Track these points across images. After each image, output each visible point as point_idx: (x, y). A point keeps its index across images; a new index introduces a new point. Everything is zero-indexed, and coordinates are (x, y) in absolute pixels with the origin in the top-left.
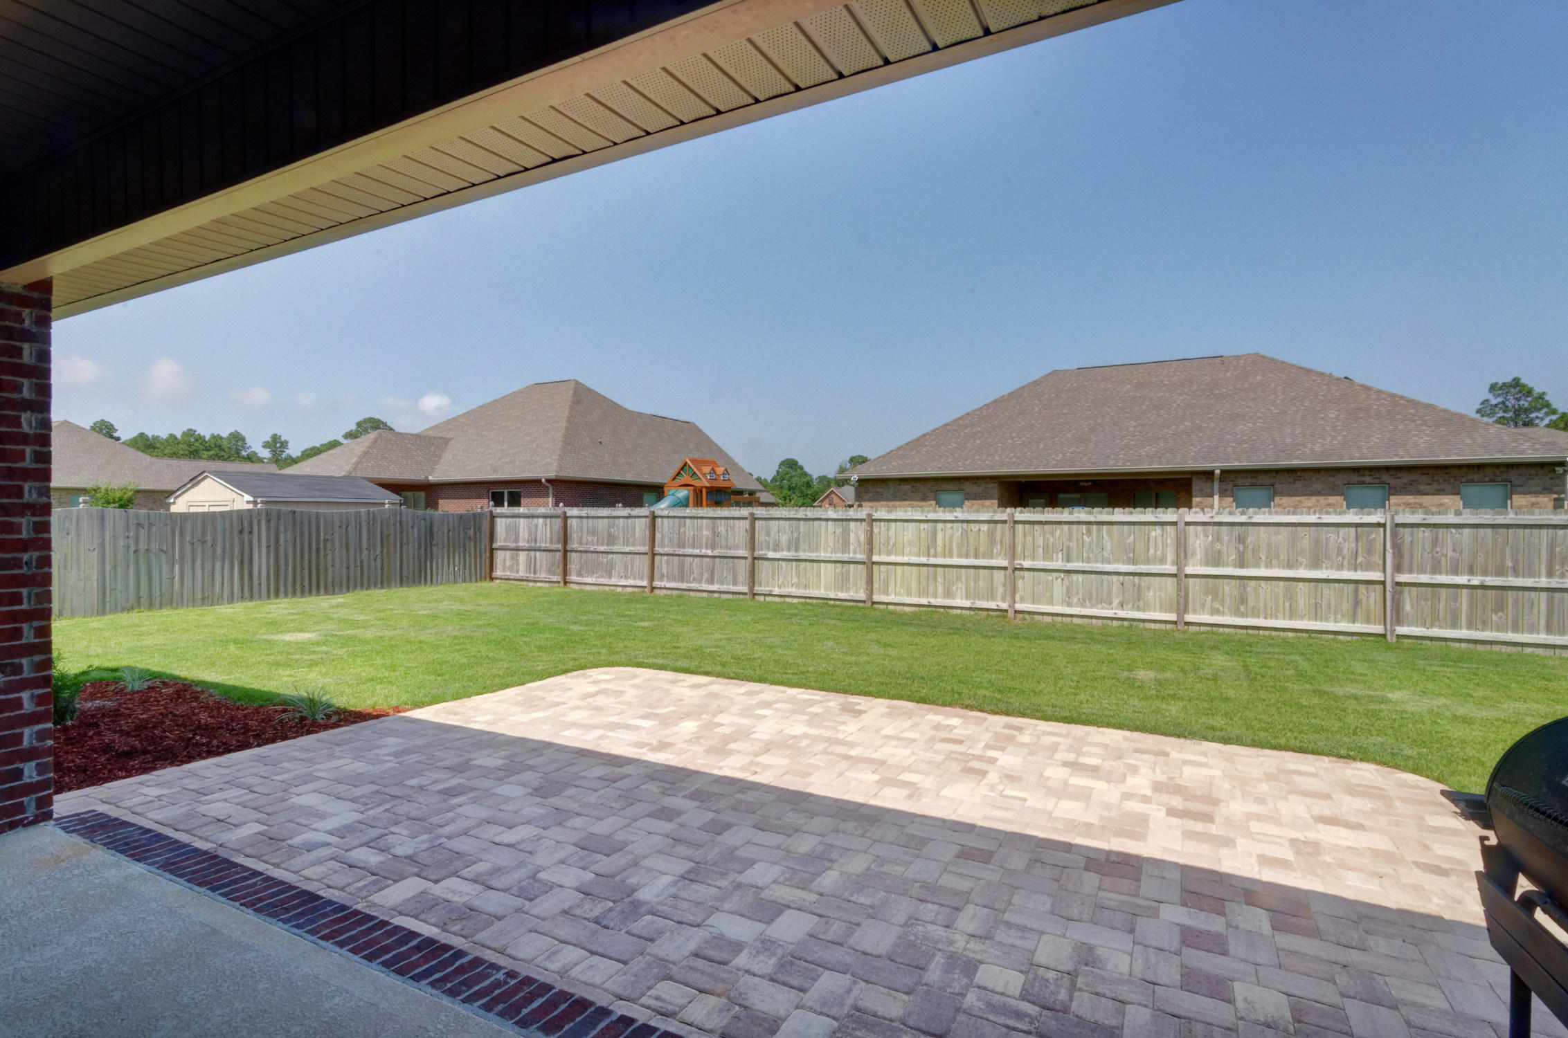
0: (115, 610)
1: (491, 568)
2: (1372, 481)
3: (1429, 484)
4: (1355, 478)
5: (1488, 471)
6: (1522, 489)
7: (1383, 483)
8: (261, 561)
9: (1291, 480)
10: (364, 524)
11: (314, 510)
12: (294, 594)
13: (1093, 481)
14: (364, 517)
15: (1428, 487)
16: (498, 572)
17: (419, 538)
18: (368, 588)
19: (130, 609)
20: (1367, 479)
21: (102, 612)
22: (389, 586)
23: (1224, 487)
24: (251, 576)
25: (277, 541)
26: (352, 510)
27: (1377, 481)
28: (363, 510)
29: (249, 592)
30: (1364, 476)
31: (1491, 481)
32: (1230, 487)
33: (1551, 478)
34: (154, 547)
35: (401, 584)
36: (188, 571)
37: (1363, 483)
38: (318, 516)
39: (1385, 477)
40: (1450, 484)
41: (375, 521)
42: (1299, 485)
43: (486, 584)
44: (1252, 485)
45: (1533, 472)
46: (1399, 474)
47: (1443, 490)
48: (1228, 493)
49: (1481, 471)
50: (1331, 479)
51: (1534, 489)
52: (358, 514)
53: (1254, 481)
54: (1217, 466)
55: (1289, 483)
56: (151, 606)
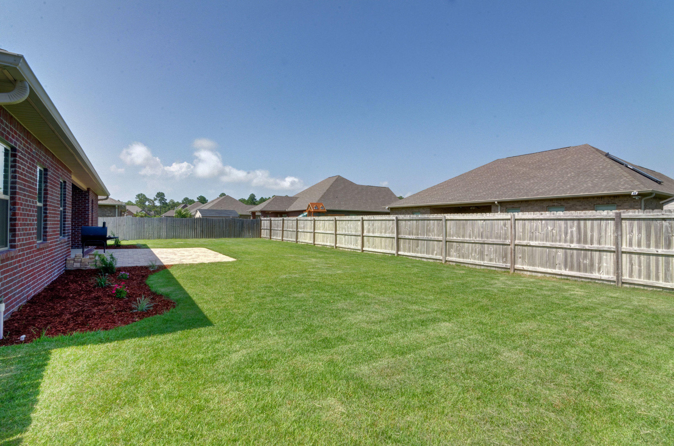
0: (169, 238)
1: (261, 235)
2: (558, 205)
3: (580, 206)
4: (551, 204)
5: (606, 199)
6: (621, 207)
7: (562, 206)
8: (199, 230)
9: (527, 205)
10: (224, 222)
11: (211, 218)
12: (206, 238)
13: (476, 207)
14: (224, 220)
15: (580, 207)
16: (262, 236)
17: (239, 226)
18: (225, 237)
19: (172, 238)
20: (556, 204)
21: (167, 238)
22: (231, 237)
23: (502, 209)
24: (197, 233)
25: (203, 225)
26: (221, 218)
27: (559, 205)
28: (224, 218)
29: (196, 237)
30: (554, 203)
31: (607, 204)
32: (505, 209)
33: (634, 202)
34: (177, 226)
35: (234, 237)
36: (183, 230)
37: (554, 206)
38: (212, 220)
39: (563, 203)
40: (589, 205)
41: (227, 221)
42: (530, 207)
43: (259, 239)
44: (513, 207)
45: (626, 199)
46: (569, 202)
47: (587, 208)
48: (504, 211)
49: (603, 199)
50: (542, 204)
51: (626, 207)
52: (223, 219)
53: (513, 206)
54: (496, 200)
55: (526, 206)
56: (176, 238)
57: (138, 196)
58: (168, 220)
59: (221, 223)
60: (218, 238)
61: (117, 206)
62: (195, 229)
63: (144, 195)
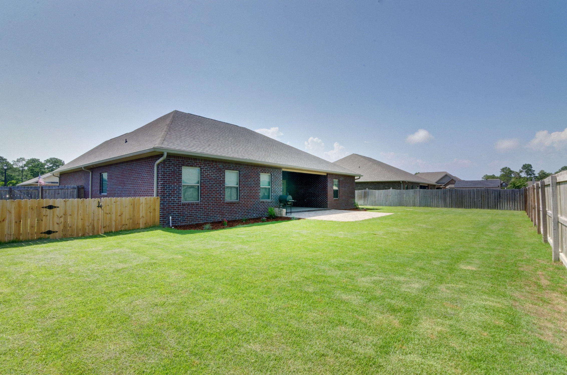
1: (526, 207)
11: (459, 189)
12: (456, 207)
14: (475, 191)
17: (495, 196)
18: (477, 208)
19: (423, 206)
22: (484, 208)
24: (446, 203)
25: (452, 196)
28: (476, 189)
29: (446, 206)
34: (428, 196)
35: (488, 208)
38: (462, 191)
41: (479, 191)
52: (473, 190)
57: (503, 170)
58: (421, 191)
59: (472, 194)
60: (468, 208)
61: (401, 182)
62: (445, 199)
63: (509, 169)
